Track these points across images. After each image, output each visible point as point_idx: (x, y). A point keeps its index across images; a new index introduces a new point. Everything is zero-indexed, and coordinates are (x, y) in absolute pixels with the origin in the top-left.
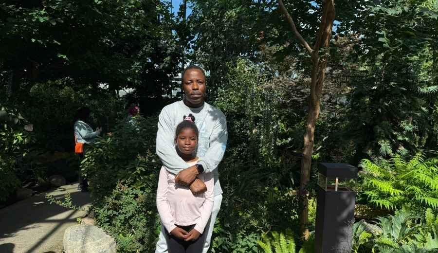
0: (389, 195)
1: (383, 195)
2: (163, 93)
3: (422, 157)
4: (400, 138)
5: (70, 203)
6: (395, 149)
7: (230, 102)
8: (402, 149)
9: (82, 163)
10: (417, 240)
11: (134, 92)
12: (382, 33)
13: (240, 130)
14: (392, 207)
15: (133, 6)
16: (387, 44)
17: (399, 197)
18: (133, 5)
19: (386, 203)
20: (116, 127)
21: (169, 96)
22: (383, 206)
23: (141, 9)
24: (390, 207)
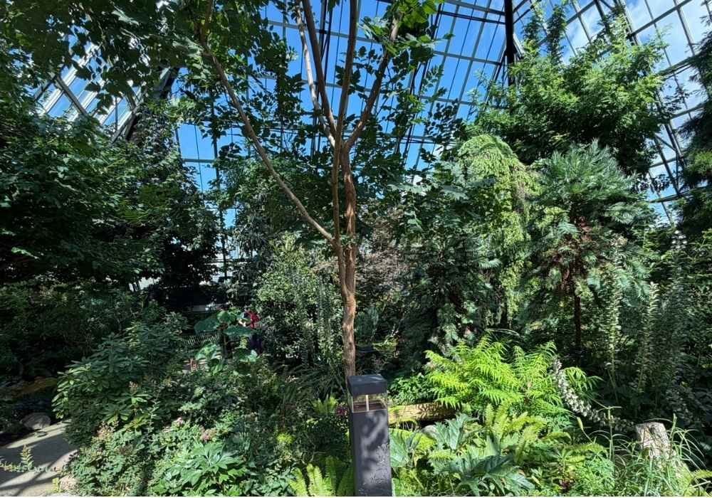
0: (455, 391)
1: (450, 392)
2: (201, 279)
3: (487, 341)
4: (465, 321)
5: (30, 463)
6: (461, 334)
7: (278, 289)
8: (469, 333)
9: (53, 401)
10: (476, 446)
11: (160, 282)
12: (410, 214)
13: (294, 323)
14: (458, 404)
15: (133, 176)
16: (418, 226)
17: (466, 390)
18: (133, 174)
19: (452, 401)
20: (100, 346)
21: (208, 283)
22: (449, 404)
23: (154, 177)
24: (456, 404)
